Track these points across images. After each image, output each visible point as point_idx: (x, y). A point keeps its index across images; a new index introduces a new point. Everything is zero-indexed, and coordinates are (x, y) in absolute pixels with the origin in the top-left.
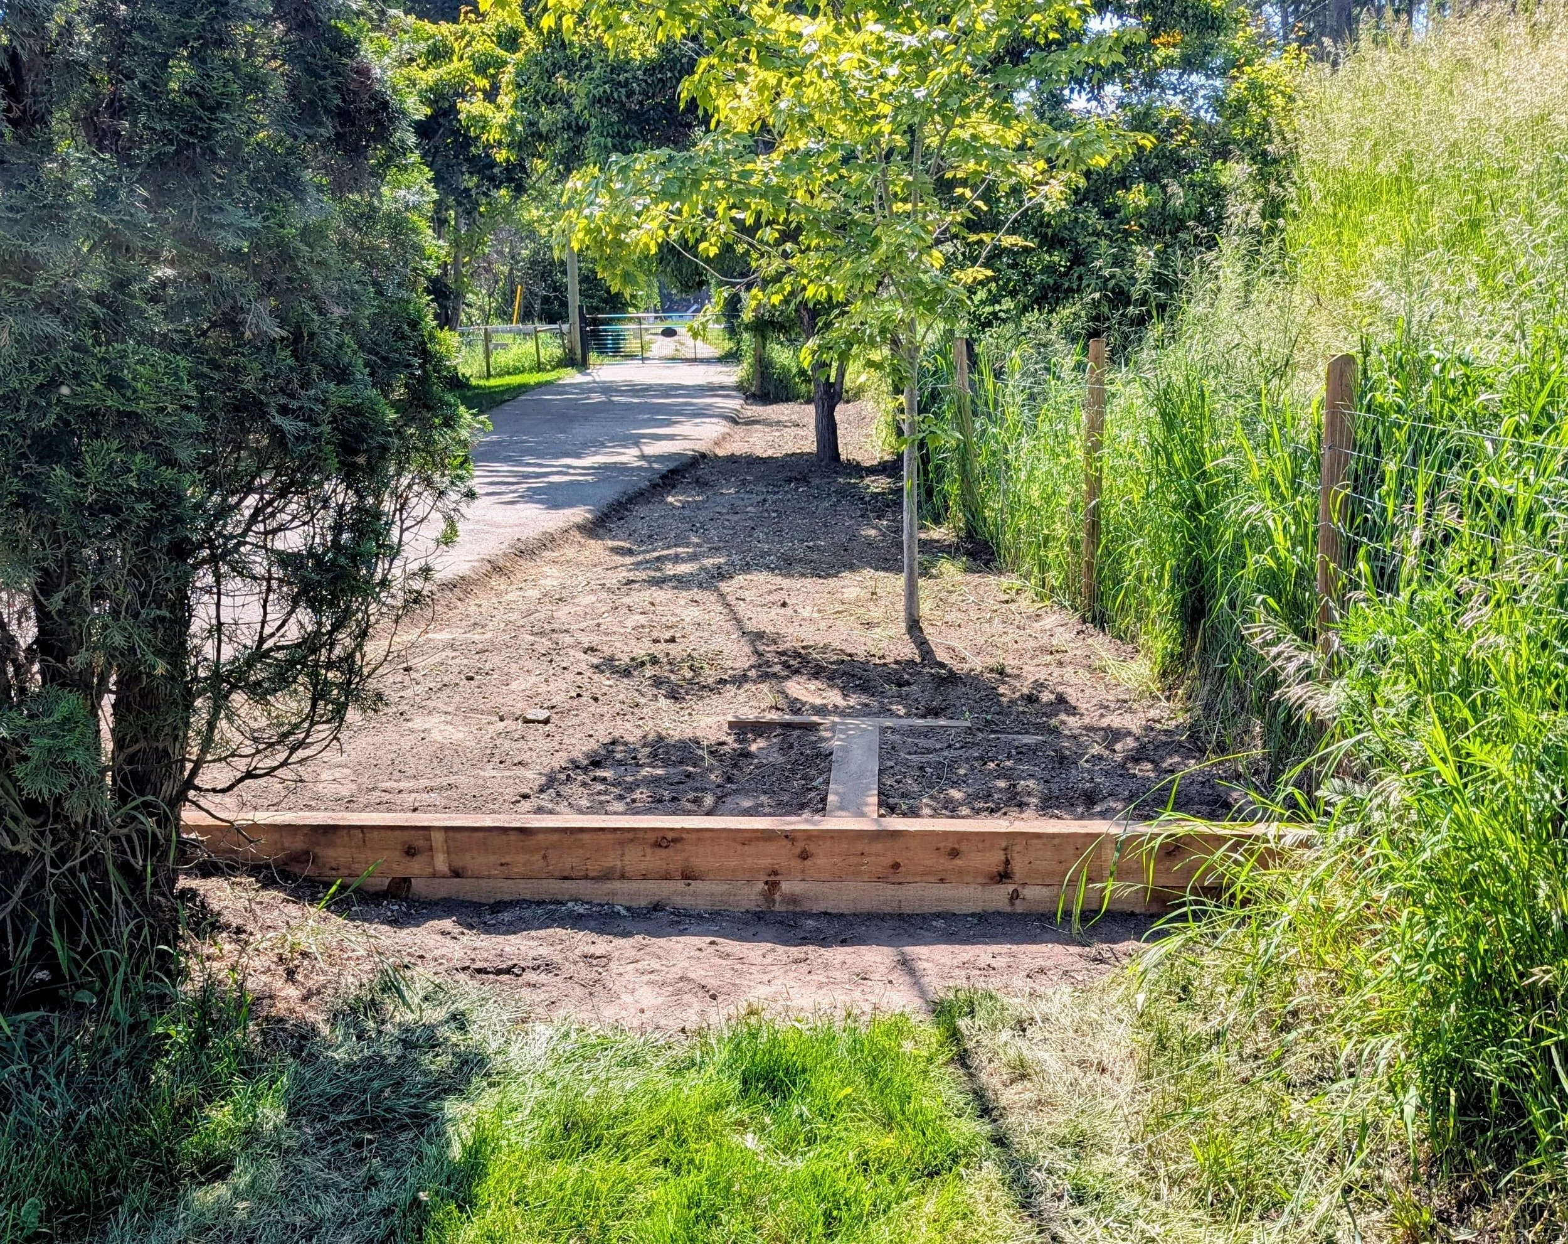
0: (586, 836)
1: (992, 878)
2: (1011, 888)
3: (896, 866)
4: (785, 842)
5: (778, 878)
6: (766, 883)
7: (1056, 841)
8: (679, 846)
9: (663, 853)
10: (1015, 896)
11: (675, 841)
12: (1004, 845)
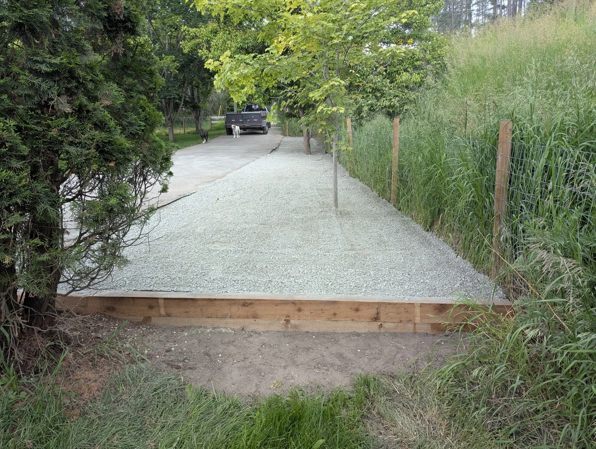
0: (217, 302)
1: (372, 319)
2: (379, 323)
3: (335, 314)
4: (292, 305)
5: (289, 318)
6: (285, 320)
7: (397, 306)
8: (252, 306)
9: (246, 308)
10: (381, 326)
11: (250, 304)
12: (376, 307)
